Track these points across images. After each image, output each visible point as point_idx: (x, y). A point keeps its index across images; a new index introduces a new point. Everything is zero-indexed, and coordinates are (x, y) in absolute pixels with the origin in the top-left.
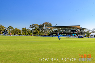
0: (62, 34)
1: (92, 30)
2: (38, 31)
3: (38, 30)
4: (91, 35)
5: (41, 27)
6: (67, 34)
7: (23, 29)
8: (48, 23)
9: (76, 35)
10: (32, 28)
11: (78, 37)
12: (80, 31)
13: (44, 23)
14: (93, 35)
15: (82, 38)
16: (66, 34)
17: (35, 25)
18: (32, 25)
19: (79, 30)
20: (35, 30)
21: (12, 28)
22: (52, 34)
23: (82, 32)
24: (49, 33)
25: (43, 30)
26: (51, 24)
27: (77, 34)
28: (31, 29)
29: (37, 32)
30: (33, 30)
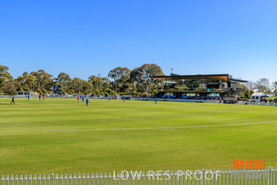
0: (186, 93)
1: (256, 82)
2: (127, 84)
3: (129, 81)
4: (253, 97)
5: (135, 74)
6: (199, 93)
7: (92, 78)
8: (154, 65)
9: (218, 95)
10: (113, 76)
11: (223, 101)
12: (229, 86)
13: (144, 66)
14: (257, 98)
15: (233, 103)
16: (195, 94)
17: (121, 70)
18: (115, 71)
19: (226, 84)
20: (120, 81)
21: (67, 77)
22: (163, 93)
23: (232, 89)
24: (155, 91)
25: (142, 81)
26: (159, 68)
27: (222, 95)
28: (112, 80)
29: (125, 87)
30: (117, 81)
